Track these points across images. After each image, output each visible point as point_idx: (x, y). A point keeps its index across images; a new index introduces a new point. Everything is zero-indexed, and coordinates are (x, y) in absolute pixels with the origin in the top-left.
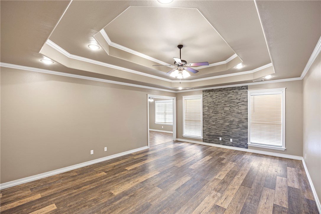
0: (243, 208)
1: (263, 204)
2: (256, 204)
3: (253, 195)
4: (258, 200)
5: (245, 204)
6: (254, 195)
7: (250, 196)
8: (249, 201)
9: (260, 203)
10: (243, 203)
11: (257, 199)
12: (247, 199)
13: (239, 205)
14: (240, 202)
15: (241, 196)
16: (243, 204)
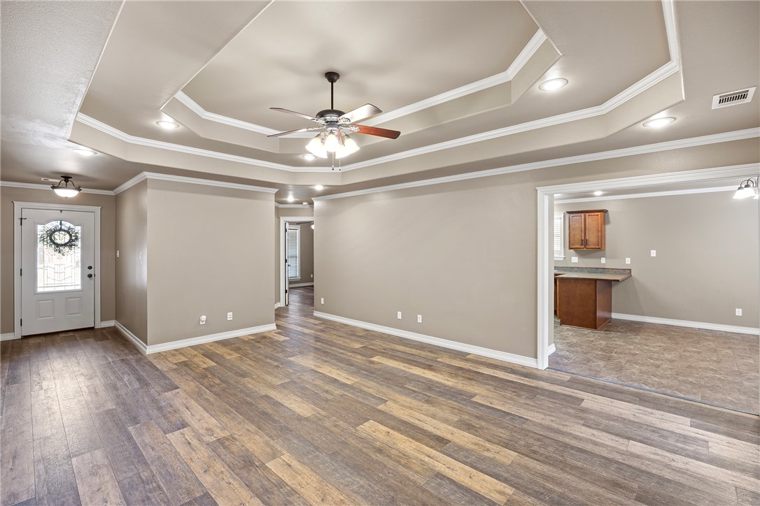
0: (143, 456)
1: (110, 494)
2: (126, 482)
3: (149, 494)
4: (127, 494)
5: (146, 463)
6: (148, 498)
7: (154, 488)
8: (145, 475)
9: (118, 492)
10: (152, 462)
11: (130, 494)
12: (153, 476)
13: (153, 453)
14: (158, 458)
15: (170, 470)
16: (149, 462)
